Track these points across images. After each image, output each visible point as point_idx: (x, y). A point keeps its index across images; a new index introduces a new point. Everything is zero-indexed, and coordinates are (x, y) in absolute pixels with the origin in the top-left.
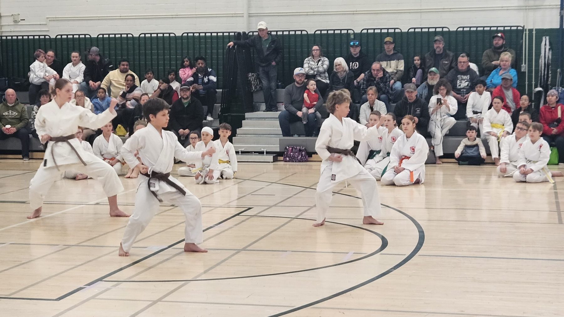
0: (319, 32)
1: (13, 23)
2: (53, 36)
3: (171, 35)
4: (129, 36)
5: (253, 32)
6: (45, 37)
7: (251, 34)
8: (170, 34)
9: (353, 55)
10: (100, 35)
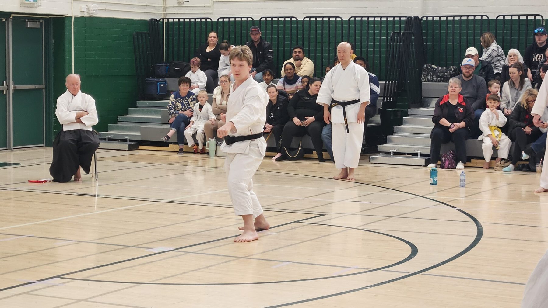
0: (501, 18)
1: (177, 5)
2: (215, 19)
3: (338, 19)
4: (293, 19)
5: (427, 17)
6: (206, 20)
7: (425, 19)
8: (336, 17)
9: (537, 45)
10: (263, 18)
